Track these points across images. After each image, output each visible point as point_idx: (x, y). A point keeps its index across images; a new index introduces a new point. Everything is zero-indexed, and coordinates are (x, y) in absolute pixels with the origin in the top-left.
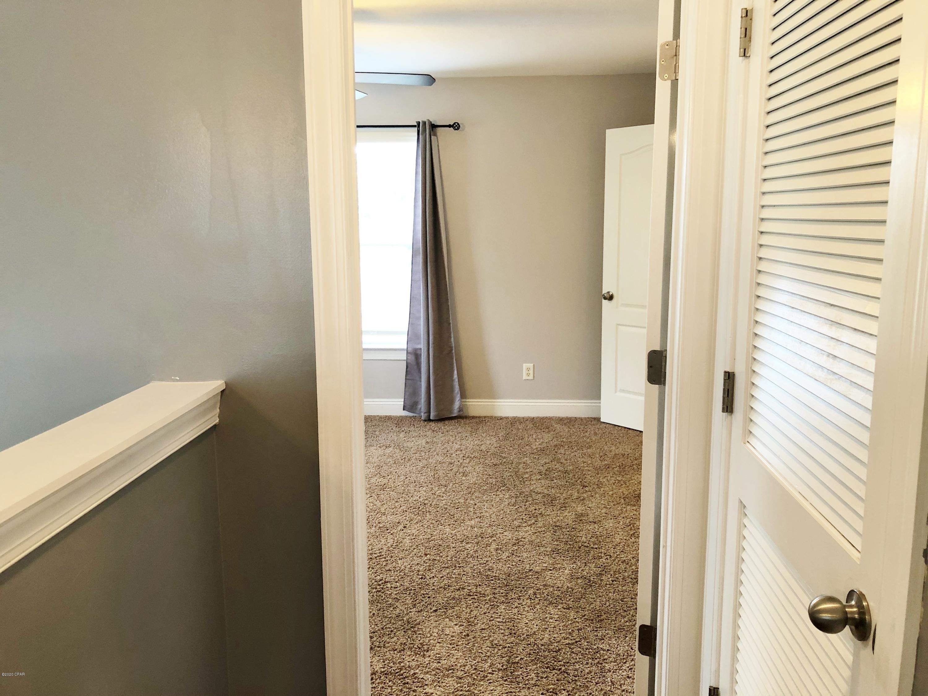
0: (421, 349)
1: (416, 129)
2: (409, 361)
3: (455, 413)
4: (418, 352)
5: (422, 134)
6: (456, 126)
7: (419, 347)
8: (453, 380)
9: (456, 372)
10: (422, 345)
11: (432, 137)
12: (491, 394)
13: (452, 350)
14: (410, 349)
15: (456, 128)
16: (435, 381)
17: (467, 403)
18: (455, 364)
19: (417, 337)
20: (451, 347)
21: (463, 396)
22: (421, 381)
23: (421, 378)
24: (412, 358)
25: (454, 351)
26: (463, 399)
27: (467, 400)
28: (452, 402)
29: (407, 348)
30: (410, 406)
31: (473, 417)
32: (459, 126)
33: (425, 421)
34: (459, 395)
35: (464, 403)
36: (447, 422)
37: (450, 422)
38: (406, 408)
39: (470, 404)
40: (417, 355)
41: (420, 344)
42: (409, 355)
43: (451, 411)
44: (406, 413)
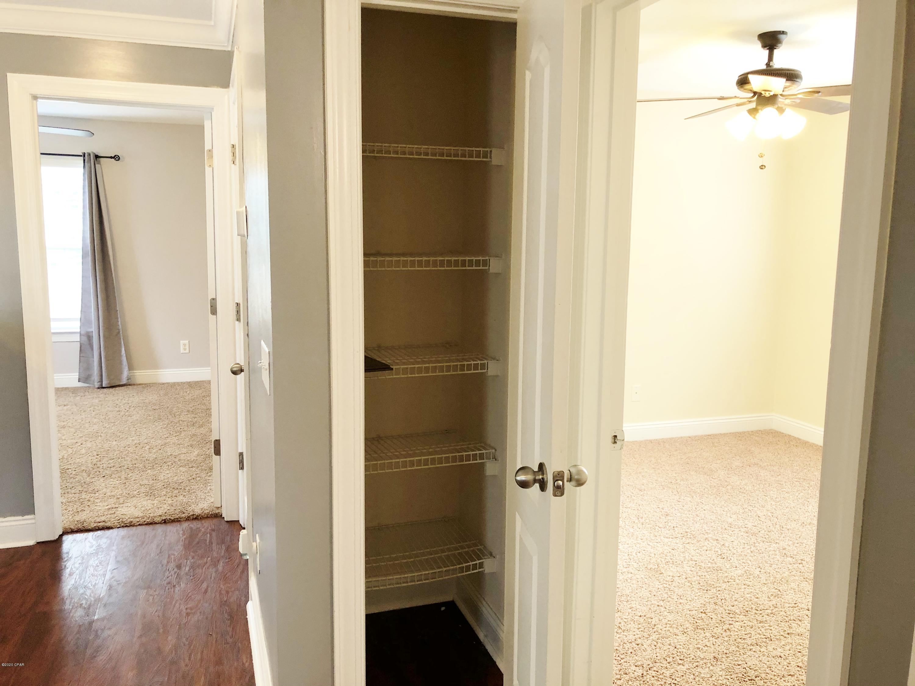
0: (92, 332)
1: (82, 158)
2: (82, 342)
3: (124, 381)
4: (90, 334)
5: (87, 162)
6: (116, 158)
7: (90, 330)
8: (121, 356)
9: (123, 349)
10: (93, 329)
11: (96, 165)
12: (155, 366)
13: (119, 332)
14: (83, 332)
15: (117, 159)
16: (106, 357)
17: (135, 374)
18: (122, 342)
19: (89, 322)
20: (119, 330)
21: (131, 368)
22: (93, 358)
23: (93, 355)
24: (85, 339)
25: (121, 332)
26: (131, 370)
27: (135, 372)
28: (121, 373)
29: (80, 331)
30: (85, 378)
31: (140, 384)
32: (119, 158)
33: (98, 388)
34: (127, 367)
35: (133, 374)
36: (117, 388)
37: (121, 388)
38: (80, 380)
39: (137, 374)
40: (89, 337)
41: (91, 327)
42: (82, 337)
43: (120, 380)
44: (81, 384)
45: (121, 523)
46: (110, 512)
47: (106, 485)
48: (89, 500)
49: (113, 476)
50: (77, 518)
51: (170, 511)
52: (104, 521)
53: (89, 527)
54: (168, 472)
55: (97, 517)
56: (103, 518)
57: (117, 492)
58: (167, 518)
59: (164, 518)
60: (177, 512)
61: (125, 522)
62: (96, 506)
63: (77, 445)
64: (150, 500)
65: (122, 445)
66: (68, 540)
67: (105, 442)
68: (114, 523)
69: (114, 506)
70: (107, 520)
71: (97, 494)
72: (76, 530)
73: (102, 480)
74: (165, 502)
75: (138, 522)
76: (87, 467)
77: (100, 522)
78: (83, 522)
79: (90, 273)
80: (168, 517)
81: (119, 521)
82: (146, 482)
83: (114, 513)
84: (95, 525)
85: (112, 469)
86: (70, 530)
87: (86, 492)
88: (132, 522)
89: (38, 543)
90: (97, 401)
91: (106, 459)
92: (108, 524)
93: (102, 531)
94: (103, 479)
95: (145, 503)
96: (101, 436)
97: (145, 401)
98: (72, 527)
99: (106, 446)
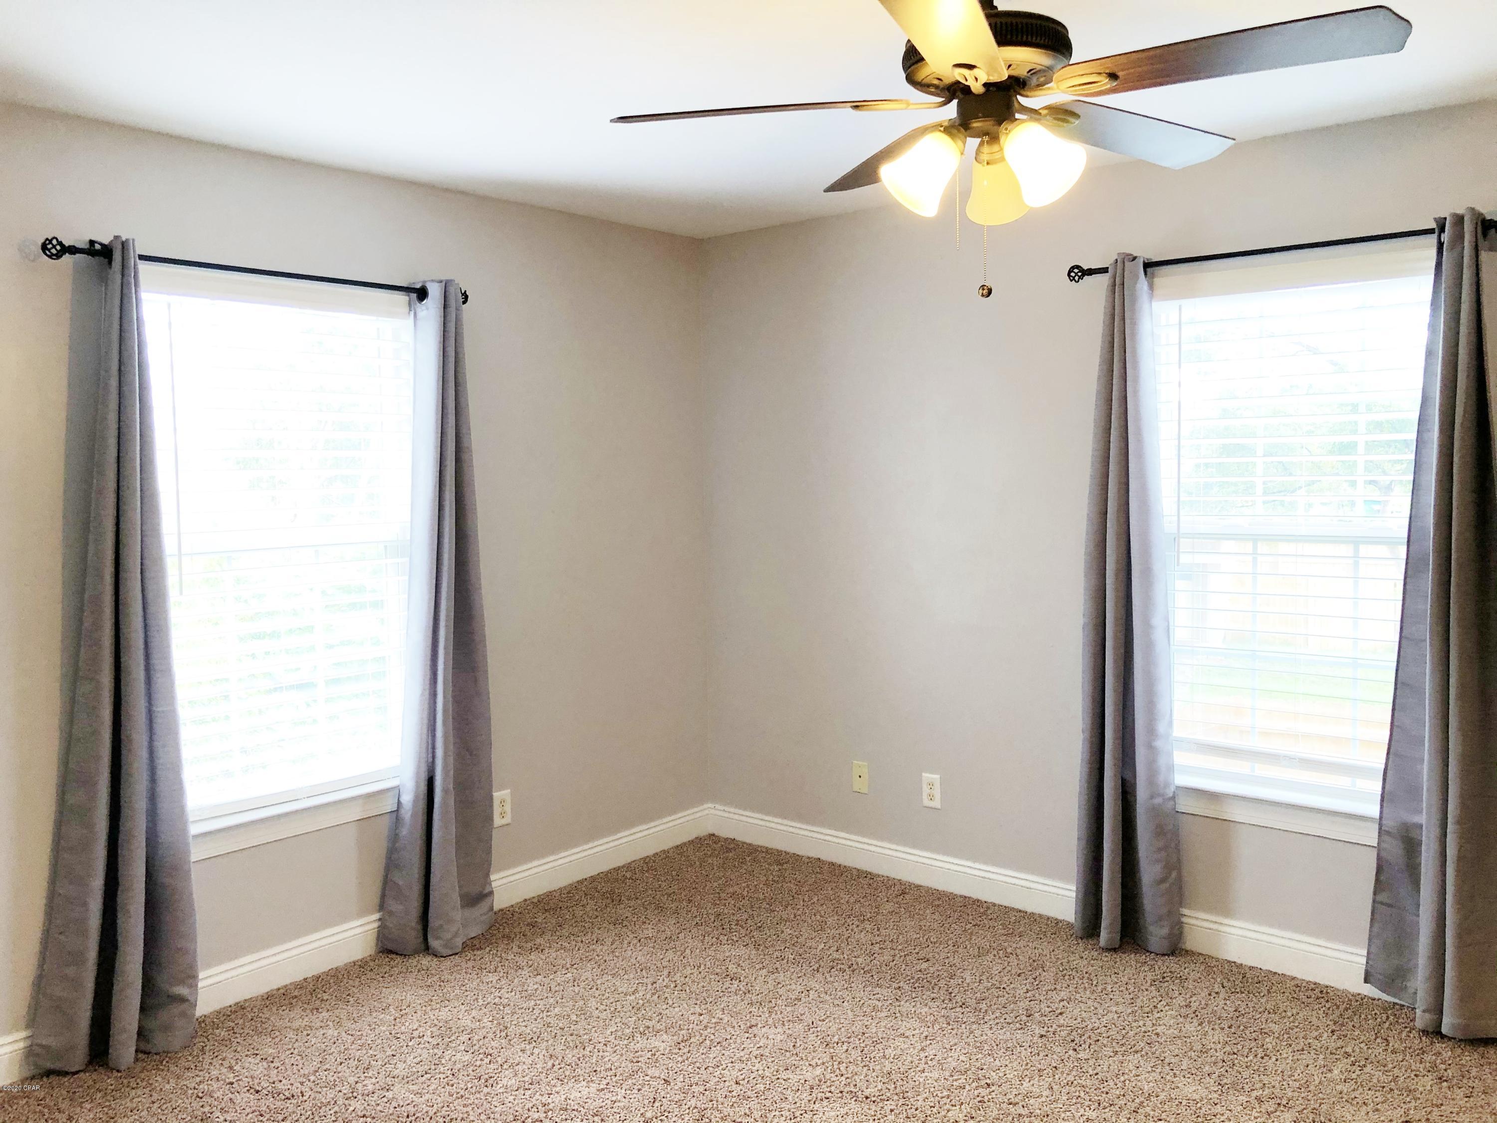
0: (1421, 826)
1: (1433, 239)
2: (1383, 854)
4: (1413, 834)
5: (1451, 251)
11: (1481, 254)
14: (1389, 824)
22: (1419, 911)
23: (1417, 904)
29: (1381, 818)
33: (1425, 1032)
38: (1372, 979)
42: (1386, 838)
44: (1369, 990)
79: (1425, 629)
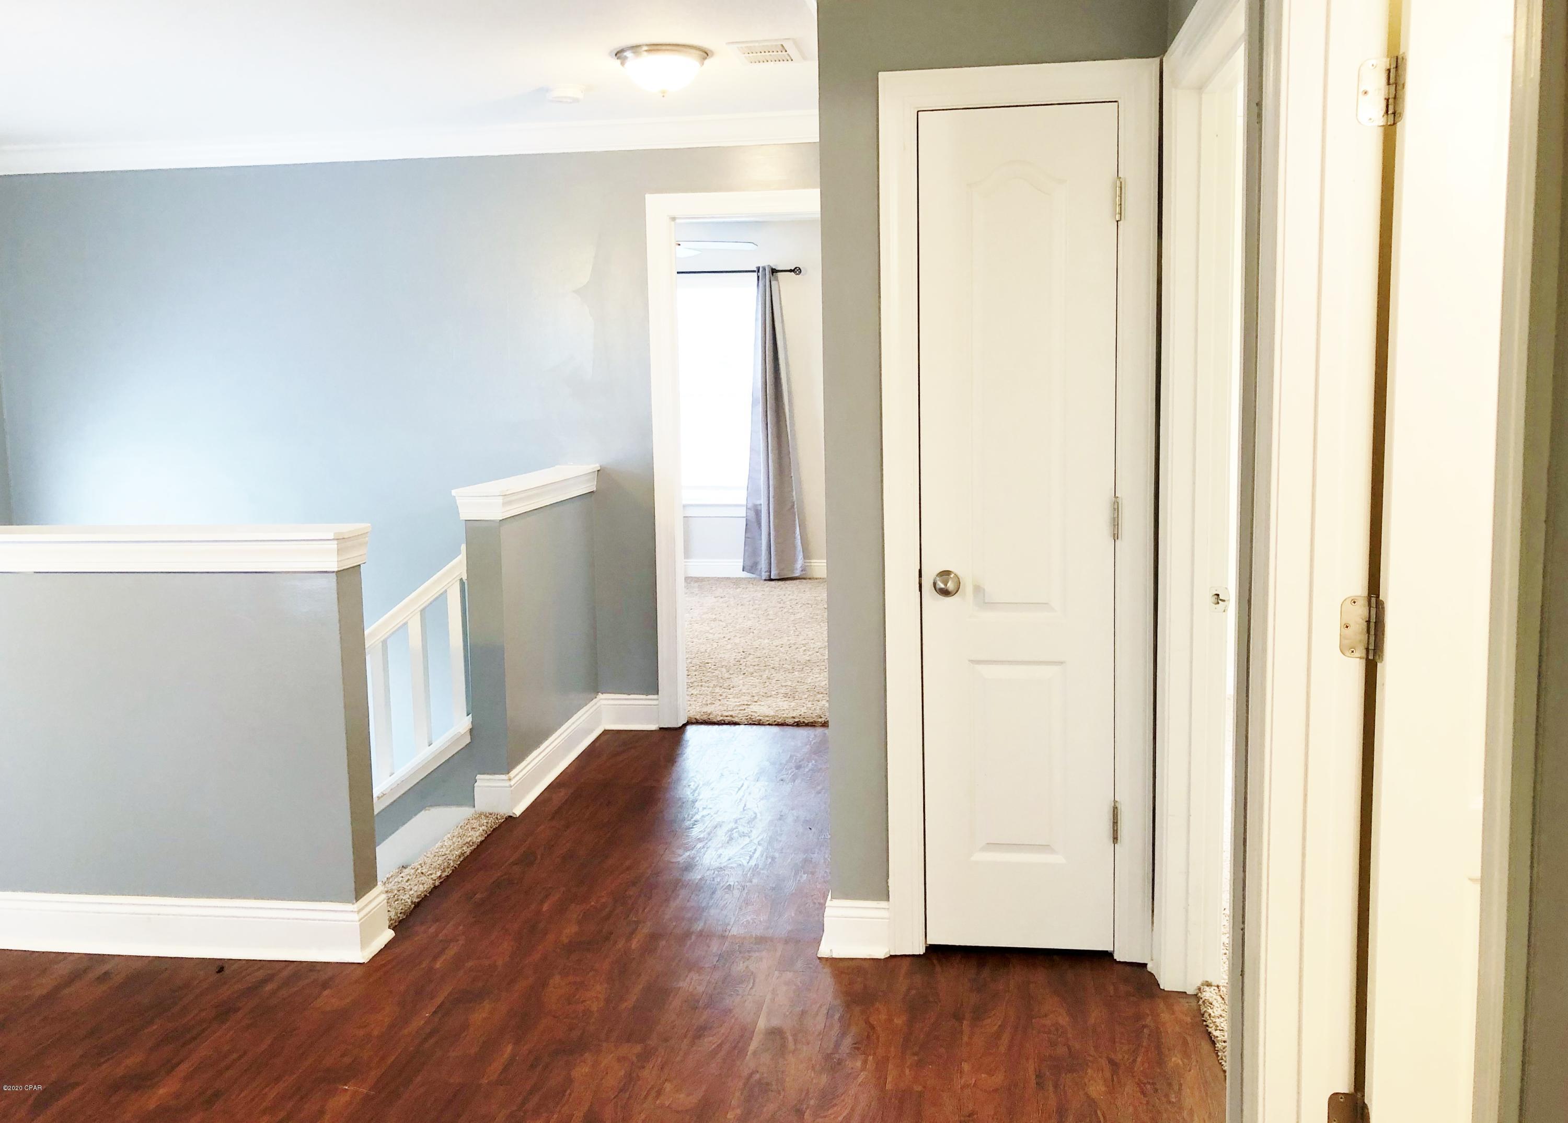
3: (797, 574)
6: (796, 271)
7: (758, 502)
8: (795, 538)
9: (799, 529)
10: (762, 501)
13: (794, 505)
16: (777, 539)
17: (812, 564)
18: (797, 522)
19: (757, 492)
20: (793, 502)
21: (807, 556)
24: (752, 514)
25: (796, 506)
26: (807, 560)
27: (812, 561)
28: (794, 561)
30: (751, 567)
31: (817, 579)
32: (800, 271)
34: (802, 555)
35: (809, 564)
36: (788, 582)
37: (791, 582)
39: (815, 564)
40: (758, 513)
41: (760, 499)
43: (793, 571)
45: (749, 719)
46: (741, 708)
47: (744, 682)
48: (721, 695)
49: (755, 674)
50: (705, 709)
51: (807, 714)
52: (731, 716)
53: (714, 720)
54: (817, 676)
55: (725, 710)
56: (730, 713)
57: (754, 691)
58: (800, 721)
59: (796, 720)
60: (814, 716)
61: (753, 720)
62: (728, 701)
63: (725, 639)
64: (787, 702)
65: (774, 644)
66: (691, 731)
67: (756, 638)
68: (741, 719)
69: (746, 703)
70: (734, 715)
71: (732, 690)
72: (700, 721)
73: (741, 677)
74: (804, 705)
75: (768, 721)
76: (729, 662)
77: (727, 716)
78: (710, 714)
80: (802, 720)
81: (747, 718)
82: (789, 683)
83: (745, 710)
84: (721, 718)
85: (756, 668)
86: (695, 721)
87: (721, 687)
88: (760, 720)
89: (660, 728)
90: (759, 595)
91: (751, 656)
92: (736, 720)
93: (728, 726)
94: (743, 676)
95: (781, 703)
96: (753, 632)
97: (817, 598)
98: (698, 717)
99: (756, 644)
